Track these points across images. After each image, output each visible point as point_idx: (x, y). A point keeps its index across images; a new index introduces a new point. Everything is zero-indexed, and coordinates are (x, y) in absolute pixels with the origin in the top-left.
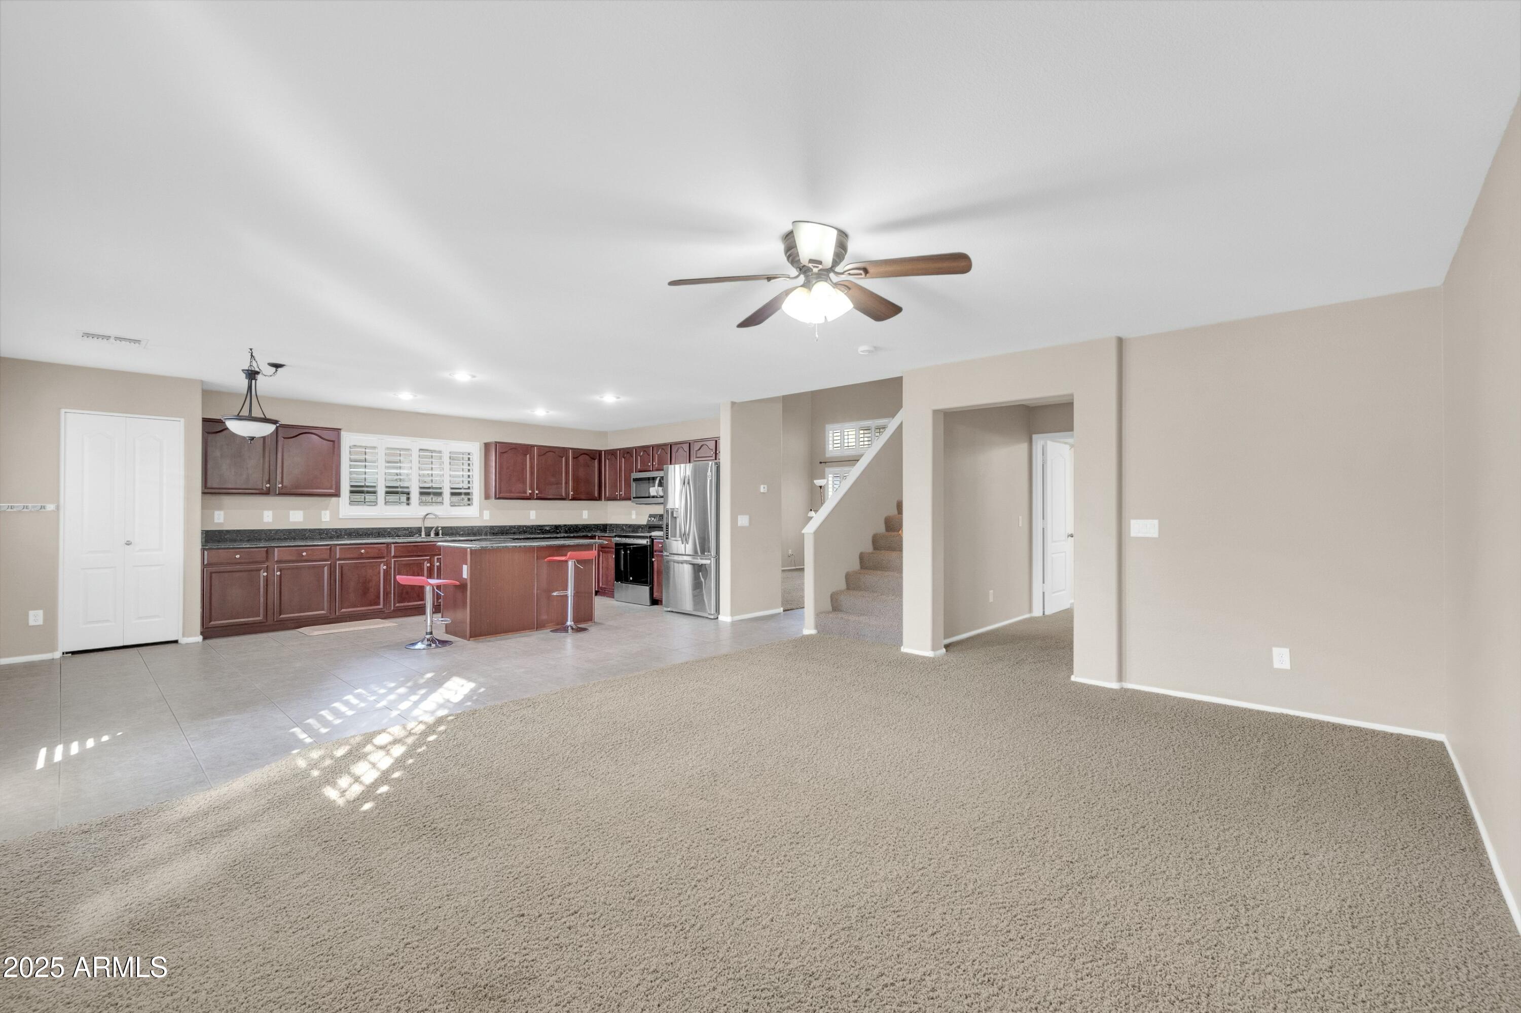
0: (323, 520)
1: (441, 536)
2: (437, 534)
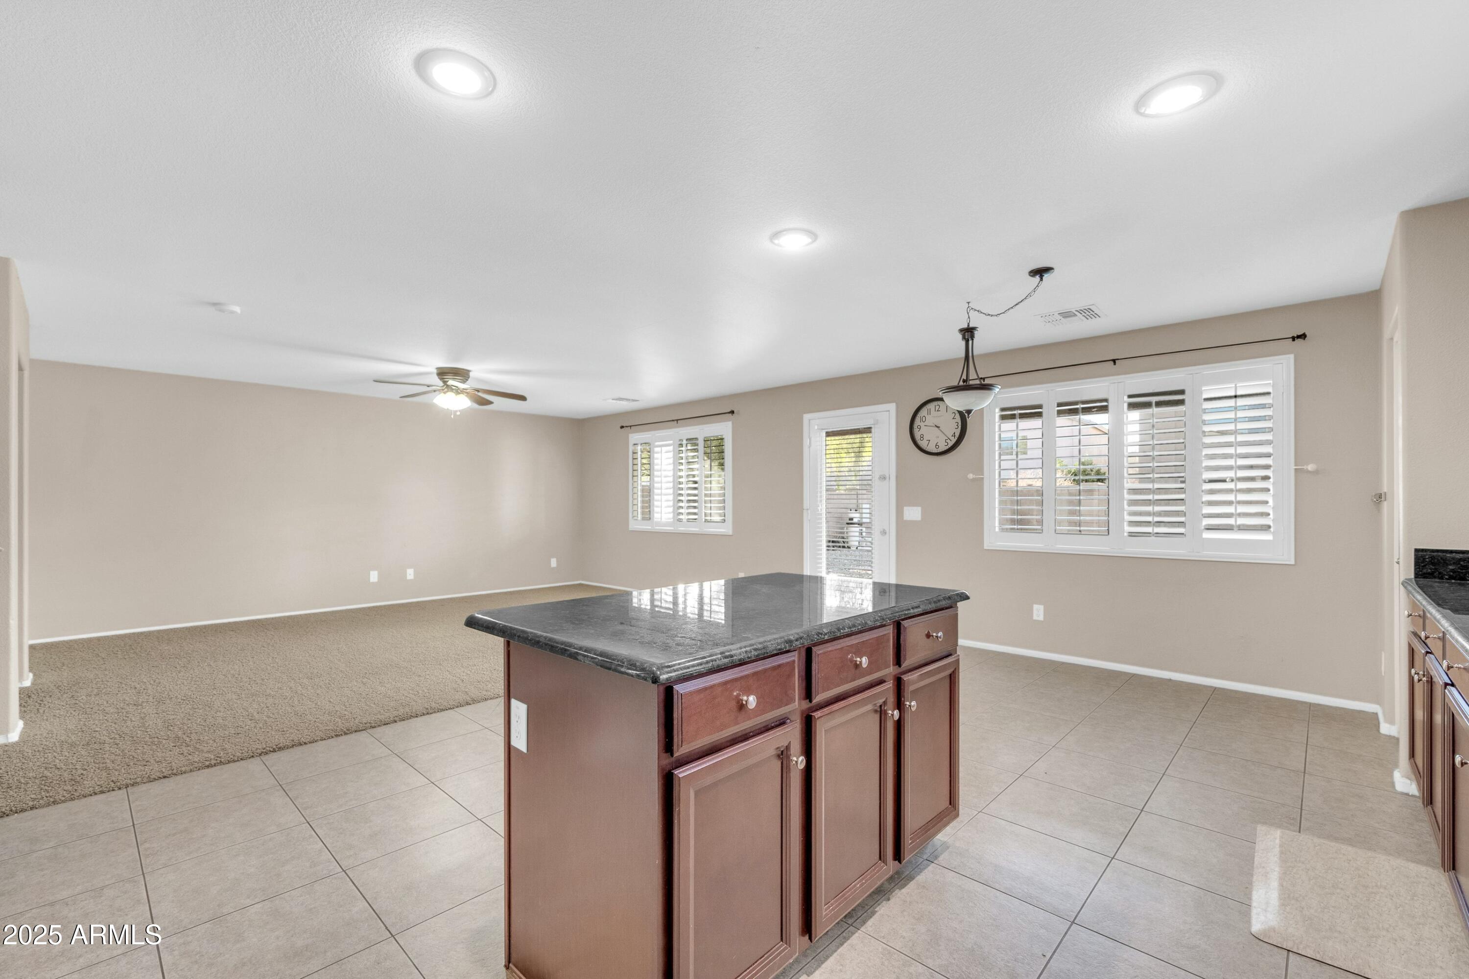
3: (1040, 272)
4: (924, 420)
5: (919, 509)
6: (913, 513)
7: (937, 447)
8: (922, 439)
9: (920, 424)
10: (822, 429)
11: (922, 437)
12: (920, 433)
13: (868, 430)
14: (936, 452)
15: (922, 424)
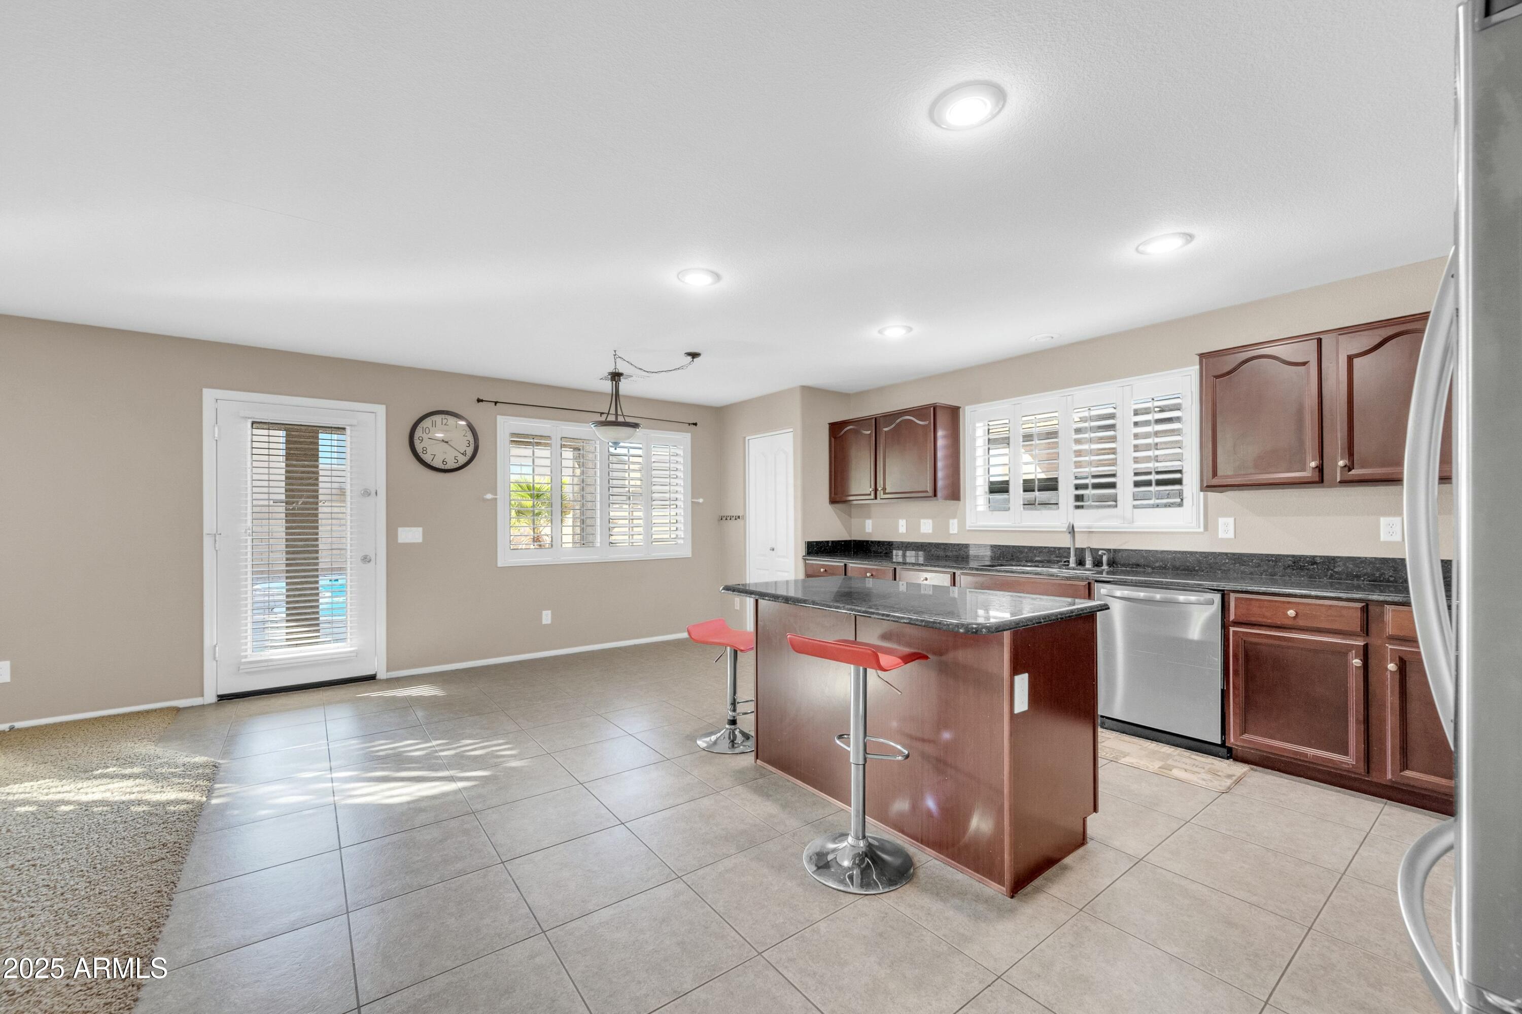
0: (951, 532)
1: (1105, 567)
2: (1098, 563)
3: (694, 355)
4: (427, 432)
5: (420, 529)
6: (410, 535)
7: (445, 463)
8: (425, 452)
9: (421, 434)
10: (249, 418)
11: (425, 450)
12: (422, 445)
13: (341, 430)
14: (443, 468)
15: (425, 436)
